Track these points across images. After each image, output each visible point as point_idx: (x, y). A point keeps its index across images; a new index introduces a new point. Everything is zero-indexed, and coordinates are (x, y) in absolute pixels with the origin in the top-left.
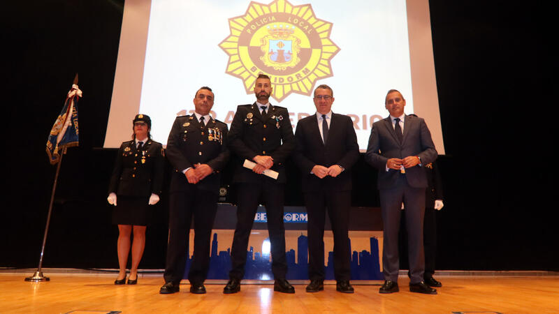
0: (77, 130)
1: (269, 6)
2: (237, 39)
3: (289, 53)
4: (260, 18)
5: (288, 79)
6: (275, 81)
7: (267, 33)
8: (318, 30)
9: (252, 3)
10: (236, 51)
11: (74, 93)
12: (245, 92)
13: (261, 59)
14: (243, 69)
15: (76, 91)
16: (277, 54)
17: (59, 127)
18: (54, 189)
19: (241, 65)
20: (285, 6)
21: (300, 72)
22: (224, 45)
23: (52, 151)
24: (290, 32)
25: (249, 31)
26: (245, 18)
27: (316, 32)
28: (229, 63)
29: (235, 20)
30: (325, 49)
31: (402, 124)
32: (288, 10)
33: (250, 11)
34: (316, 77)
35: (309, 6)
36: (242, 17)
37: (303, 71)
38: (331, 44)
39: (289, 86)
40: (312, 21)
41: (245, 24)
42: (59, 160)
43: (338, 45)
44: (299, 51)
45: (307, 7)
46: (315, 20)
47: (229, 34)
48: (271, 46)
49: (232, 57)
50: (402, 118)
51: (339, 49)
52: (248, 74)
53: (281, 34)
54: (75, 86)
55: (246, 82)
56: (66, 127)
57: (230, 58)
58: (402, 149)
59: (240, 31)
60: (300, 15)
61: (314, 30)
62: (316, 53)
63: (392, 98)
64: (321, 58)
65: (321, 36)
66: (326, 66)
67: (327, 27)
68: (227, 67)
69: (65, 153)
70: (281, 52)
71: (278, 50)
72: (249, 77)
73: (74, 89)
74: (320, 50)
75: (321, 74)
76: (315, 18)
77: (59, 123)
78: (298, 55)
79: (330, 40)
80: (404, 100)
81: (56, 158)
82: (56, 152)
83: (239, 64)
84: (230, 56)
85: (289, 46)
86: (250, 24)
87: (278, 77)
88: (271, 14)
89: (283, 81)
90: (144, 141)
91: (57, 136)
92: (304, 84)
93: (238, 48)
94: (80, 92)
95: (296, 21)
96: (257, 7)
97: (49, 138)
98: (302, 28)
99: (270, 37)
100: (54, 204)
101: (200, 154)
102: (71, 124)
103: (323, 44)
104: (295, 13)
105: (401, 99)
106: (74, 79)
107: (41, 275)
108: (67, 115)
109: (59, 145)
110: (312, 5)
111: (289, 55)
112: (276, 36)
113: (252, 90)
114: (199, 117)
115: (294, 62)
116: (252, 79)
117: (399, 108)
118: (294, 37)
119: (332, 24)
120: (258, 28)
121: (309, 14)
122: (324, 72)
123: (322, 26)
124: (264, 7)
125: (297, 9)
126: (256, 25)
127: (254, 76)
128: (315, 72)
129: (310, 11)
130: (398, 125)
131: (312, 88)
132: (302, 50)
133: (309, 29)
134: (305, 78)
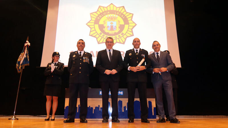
0: (28, 59)
1: (107, 7)
2: (94, 22)
3: (115, 27)
4: (103, 12)
5: (115, 37)
8: (127, 17)
9: (100, 7)
10: (93, 27)
11: (27, 44)
12: (97, 43)
13: (104, 29)
14: (96, 34)
15: (28, 43)
17: (21, 58)
20: (113, 7)
21: (120, 34)
22: (89, 24)
24: (115, 18)
25: (99, 18)
26: (97, 13)
28: (91, 31)
29: (93, 14)
30: (130, 25)
31: (159, 55)
32: (115, 9)
33: (99, 10)
34: (126, 36)
35: (124, 7)
36: (96, 12)
37: (121, 34)
38: (132, 22)
39: (115, 40)
40: (124, 13)
41: (97, 15)
42: (21, 71)
43: (136, 23)
44: (119, 26)
45: (122, 8)
46: (126, 13)
47: (90, 19)
48: (108, 24)
49: (92, 29)
50: (159, 52)
51: (136, 25)
52: (99, 36)
53: (112, 19)
54: (27, 41)
55: (98, 39)
56: (24, 58)
57: (91, 29)
58: (159, 65)
59: (95, 18)
60: (120, 11)
61: (126, 17)
62: (126, 26)
63: (155, 44)
64: (128, 29)
65: (129, 19)
66: (130, 32)
67: (131, 15)
68: (90, 33)
69: (24, 68)
70: (112, 27)
71: (111, 26)
72: (99, 37)
73: (27, 42)
74: (128, 25)
75: (129, 35)
77: (21, 56)
78: (119, 28)
79: (132, 21)
80: (160, 45)
82: (20, 68)
83: (95, 32)
84: (91, 28)
85: (115, 24)
86: (99, 15)
88: (108, 11)
90: (57, 63)
91: (20, 61)
92: (121, 39)
93: (94, 25)
94: (29, 44)
95: (118, 13)
96: (102, 8)
97: (17, 62)
98: (120, 16)
99: (107, 20)
100: (19, 89)
101: (80, 68)
102: (26, 57)
103: (129, 22)
104: (118, 10)
106: (27, 39)
107: (15, 117)
108: (24, 53)
109: (21, 65)
110: (125, 7)
111: (115, 28)
112: (110, 20)
113: (100, 42)
114: (79, 52)
115: (117, 30)
116: (100, 38)
117: (158, 48)
118: (117, 20)
119: (133, 14)
120: (102, 17)
121: (124, 10)
122: (130, 34)
123: (129, 15)
124: (105, 8)
125: (118, 8)
126: (101, 15)
127: (101, 36)
128: (126, 34)
129: (124, 9)
130: (158, 56)
131: (125, 41)
132: (121, 25)
133: (123, 17)
134: (122, 37)
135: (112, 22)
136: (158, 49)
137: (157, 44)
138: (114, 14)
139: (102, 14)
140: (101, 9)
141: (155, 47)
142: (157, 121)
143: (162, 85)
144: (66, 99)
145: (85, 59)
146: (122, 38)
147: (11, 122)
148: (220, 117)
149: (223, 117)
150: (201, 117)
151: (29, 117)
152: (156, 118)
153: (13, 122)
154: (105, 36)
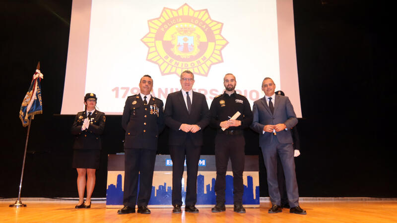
0: (41, 103)
1: (177, 11)
2: (154, 36)
3: (192, 45)
4: (171, 20)
5: (191, 65)
6: (182, 66)
7: (176, 31)
8: (213, 29)
9: (165, 9)
10: (153, 44)
11: (37, 76)
12: (161, 74)
13: (172, 50)
14: (159, 57)
15: (39, 74)
16: (183, 47)
17: (27, 100)
19: (157, 54)
20: (189, 11)
21: (200, 59)
22: (145, 40)
23: (24, 117)
24: (192, 30)
25: (163, 29)
26: (160, 20)
27: (211, 30)
28: (149, 53)
29: (153, 21)
30: (217, 42)
31: (273, 101)
32: (191, 14)
33: (163, 15)
35: (206, 10)
36: (157, 19)
37: (202, 59)
38: (222, 38)
39: (192, 69)
40: (208, 22)
41: (160, 24)
42: (28, 124)
43: (227, 40)
44: (199, 44)
45: (204, 12)
46: (211, 21)
47: (148, 32)
48: (179, 40)
49: (151, 49)
51: (228, 43)
52: (163, 61)
53: (186, 32)
54: (38, 71)
55: (161, 67)
56: (32, 100)
57: (149, 50)
58: (274, 119)
59: (156, 29)
60: (200, 17)
61: (210, 28)
62: (211, 45)
63: (267, 83)
64: (214, 49)
65: (215, 33)
66: (218, 55)
68: (148, 56)
69: (33, 118)
70: (186, 45)
71: (184, 44)
72: (163, 63)
73: (37, 73)
74: (214, 43)
75: (215, 61)
77: (28, 97)
78: (198, 47)
79: (222, 36)
80: (274, 85)
81: (27, 122)
82: (26, 118)
83: (156, 54)
84: (149, 48)
85: (192, 40)
86: (163, 24)
87: (184, 63)
88: (179, 17)
89: (188, 66)
90: (93, 111)
91: (27, 106)
92: (203, 69)
93: (155, 42)
94: (41, 76)
95: (196, 22)
96: (168, 11)
97: (21, 108)
98: (201, 27)
99: (178, 34)
100: (27, 153)
101: (145, 124)
102: (36, 98)
103: (216, 38)
104: (196, 15)
105: (272, 84)
106: (37, 65)
108: (33, 91)
109: (28, 113)
110: (209, 10)
111: (191, 47)
112: (182, 33)
113: (165, 72)
114: (143, 96)
115: (196, 51)
118: (195, 34)
119: (223, 24)
120: (169, 27)
121: (206, 16)
122: (217, 59)
123: (215, 25)
124: (173, 12)
125: (198, 13)
127: (167, 62)
128: (210, 59)
129: (207, 14)
130: (270, 102)
131: (208, 71)
132: (201, 43)
133: (206, 28)
134: (203, 63)
135: (187, 37)
137: (270, 83)
138: (190, 22)
139: (169, 23)
140: (167, 13)
141: (266, 88)
144: (108, 172)
146: (204, 66)
147: (14, 212)
154: (175, 61)
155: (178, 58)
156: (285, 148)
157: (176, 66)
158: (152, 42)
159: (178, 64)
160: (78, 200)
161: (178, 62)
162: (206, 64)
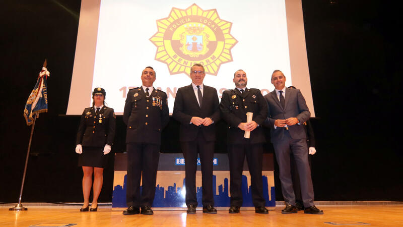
0: (46, 101)
1: (185, 11)
2: (162, 35)
3: (201, 45)
4: (179, 19)
7: (184, 31)
8: (222, 28)
9: (173, 9)
10: (162, 44)
11: (43, 73)
12: (169, 73)
13: (181, 49)
14: (167, 56)
15: (45, 72)
16: (192, 46)
17: (33, 98)
18: (30, 144)
19: (166, 54)
20: (197, 10)
21: (209, 58)
22: (154, 39)
23: (28, 115)
24: (201, 30)
25: (171, 29)
26: (168, 19)
27: (220, 29)
28: (157, 52)
29: (162, 21)
30: (227, 41)
31: (284, 95)
32: (200, 14)
33: (172, 15)
34: (220, 62)
35: (215, 10)
36: (166, 19)
37: (211, 58)
38: (231, 38)
40: (217, 21)
41: (168, 24)
42: (33, 122)
43: (236, 39)
44: (208, 43)
45: (213, 11)
46: (220, 21)
47: (157, 31)
48: (188, 39)
49: (159, 48)
50: (284, 90)
51: (237, 42)
52: (171, 60)
53: (195, 31)
54: (44, 68)
55: (170, 66)
56: (38, 98)
57: (158, 49)
58: (285, 113)
59: (165, 29)
60: (208, 17)
61: (219, 28)
62: (220, 45)
63: (276, 76)
64: (224, 48)
65: (224, 32)
66: (228, 54)
67: (228, 25)
68: (156, 55)
69: (38, 117)
70: (195, 44)
71: (193, 43)
72: (172, 62)
73: (44, 70)
74: (223, 42)
75: (224, 60)
76: (220, 19)
77: (33, 95)
78: (208, 46)
79: (231, 35)
81: (31, 121)
82: (31, 116)
83: (164, 53)
84: (158, 47)
85: (200, 39)
86: (172, 24)
88: (187, 17)
90: (101, 107)
91: (31, 105)
92: (212, 67)
93: (163, 42)
94: (48, 73)
95: (205, 21)
96: (177, 11)
97: (26, 106)
98: (210, 27)
99: (187, 33)
100: (30, 155)
101: (147, 116)
102: (42, 96)
103: (225, 38)
104: (205, 15)
105: (283, 77)
106: (43, 63)
107: (21, 206)
108: (39, 89)
109: (33, 111)
110: (217, 10)
111: (200, 47)
112: (191, 32)
113: (174, 72)
114: (145, 88)
115: (204, 51)
116: (174, 64)
117: (281, 83)
118: (204, 33)
119: (231, 24)
120: (178, 26)
121: (215, 16)
122: (226, 58)
123: (224, 25)
125: (206, 13)
126: (176, 25)
127: (176, 62)
128: (220, 58)
129: (215, 14)
130: (281, 96)
131: (218, 70)
132: (210, 42)
133: (215, 27)
134: (213, 62)
135: (196, 36)
136: (281, 85)
137: (280, 75)
138: (199, 22)
139: (178, 23)
140: (175, 13)
141: (276, 81)
142: (283, 211)
143: (291, 147)
144: (115, 172)
145: (156, 100)
146: (213, 65)
147: (14, 215)
148: (382, 203)
149: (386, 204)
150: (350, 204)
151: (44, 205)
152: (275, 206)
153: (17, 214)
154: (184, 60)
155: (188, 57)
156: (299, 144)
157: (185, 65)
158: (161, 42)
159: (187, 63)
160: (82, 205)
161: (186, 61)
162: (215, 63)
